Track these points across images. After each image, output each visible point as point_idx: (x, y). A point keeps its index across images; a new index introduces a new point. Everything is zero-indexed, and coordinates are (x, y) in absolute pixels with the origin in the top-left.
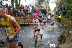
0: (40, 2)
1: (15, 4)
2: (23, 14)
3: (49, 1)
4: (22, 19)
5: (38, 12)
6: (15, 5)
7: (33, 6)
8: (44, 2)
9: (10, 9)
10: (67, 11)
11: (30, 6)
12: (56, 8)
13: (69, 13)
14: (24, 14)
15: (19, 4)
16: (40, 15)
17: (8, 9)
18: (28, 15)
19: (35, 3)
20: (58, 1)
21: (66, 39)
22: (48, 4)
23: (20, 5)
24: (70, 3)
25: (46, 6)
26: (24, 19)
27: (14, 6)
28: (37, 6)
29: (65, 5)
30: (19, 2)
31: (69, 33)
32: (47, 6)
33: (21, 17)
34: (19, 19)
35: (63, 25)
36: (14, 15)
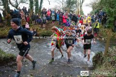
10: (108, 19)
12: (92, 13)
13: (110, 22)
19: (62, 5)
22: (81, 7)
23: (42, 9)
24: (111, 8)
26: (47, 29)
27: (33, 10)
29: (105, 9)
33: (42, 25)
34: (39, 28)
35: (101, 38)
36: (33, 22)
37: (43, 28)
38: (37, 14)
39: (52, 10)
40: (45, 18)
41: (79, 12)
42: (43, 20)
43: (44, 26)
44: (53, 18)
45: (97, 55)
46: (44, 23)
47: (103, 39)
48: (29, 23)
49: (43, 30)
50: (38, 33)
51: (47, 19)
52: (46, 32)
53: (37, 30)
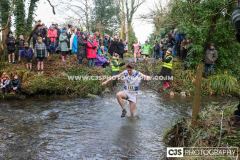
0: (102, 16)
1: (13, 18)
2: (44, 54)
3: (132, 12)
4: (40, 70)
6: (13, 22)
7: (78, 30)
8: (115, 17)
10: (190, 48)
11: (70, 26)
12: (154, 36)
13: (195, 54)
14: (47, 55)
15: (31, 19)
16: (104, 60)
18: (60, 58)
20: (161, 15)
21: (192, 138)
22: (129, 22)
23: (33, 25)
24: (197, 23)
25: (124, 29)
26: (47, 74)
27: (10, 25)
31: (198, 117)
32: (127, 30)
33: (35, 64)
34: (28, 72)
35: (179, 91)
37: (36, 71)
38: (21, 37)
40: (42, 46)
41: (124, 34)
42: (38, 51)
43: (41, 65)
44: (64, 47)
46: (41, 59)
47: (183, 94)
49: (37, 78)
50: (25, 84)
51: (49, 50)
52: (45, 80)
53: (21, 77)
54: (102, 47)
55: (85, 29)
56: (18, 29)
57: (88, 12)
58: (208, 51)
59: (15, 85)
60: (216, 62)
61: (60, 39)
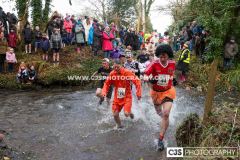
0: (120, 6)
1: (30, 10)
3: (150, 3)
4: (56, 62)
5: (111, 40)
6: (30, 13)
8: (132, 8)
9: (11, 27)
10: (209, 41)
11: (86, 17)
12: (172, 28)
15: (47, 9)
17: (6, 28)
18: (76, 50)
22: (147, 13)
23: (50, 15)
25: (141, 20)
26: (63, 63)
27: (27, 16)
28: (108, 18)
29: (203, 19)
30: (47, 4)
32: (144, 19)
33: (51, 55)
34: (44, 63)
35: (194, 86)
36: (28, 48)
37: (52, 62)
38: (37, 28)
39: (76, 18)
40: (57, 37)
41: (141, 26)
42: (54, 42)
43: (56, 57)
45: (187, 122)
46: (57, 51)
47: (199, 88)
48: (16, 51)
49: (53, 69)
50: (41, 75)
52: (60, 72)
53: (37, 68)
54: (118, 39)
55: (101, 20)
56: (35, 20)
57: (105, 3)
58: (227, 45)
59: (31, 75)
60: (236, 56)
61: (77, 31)
